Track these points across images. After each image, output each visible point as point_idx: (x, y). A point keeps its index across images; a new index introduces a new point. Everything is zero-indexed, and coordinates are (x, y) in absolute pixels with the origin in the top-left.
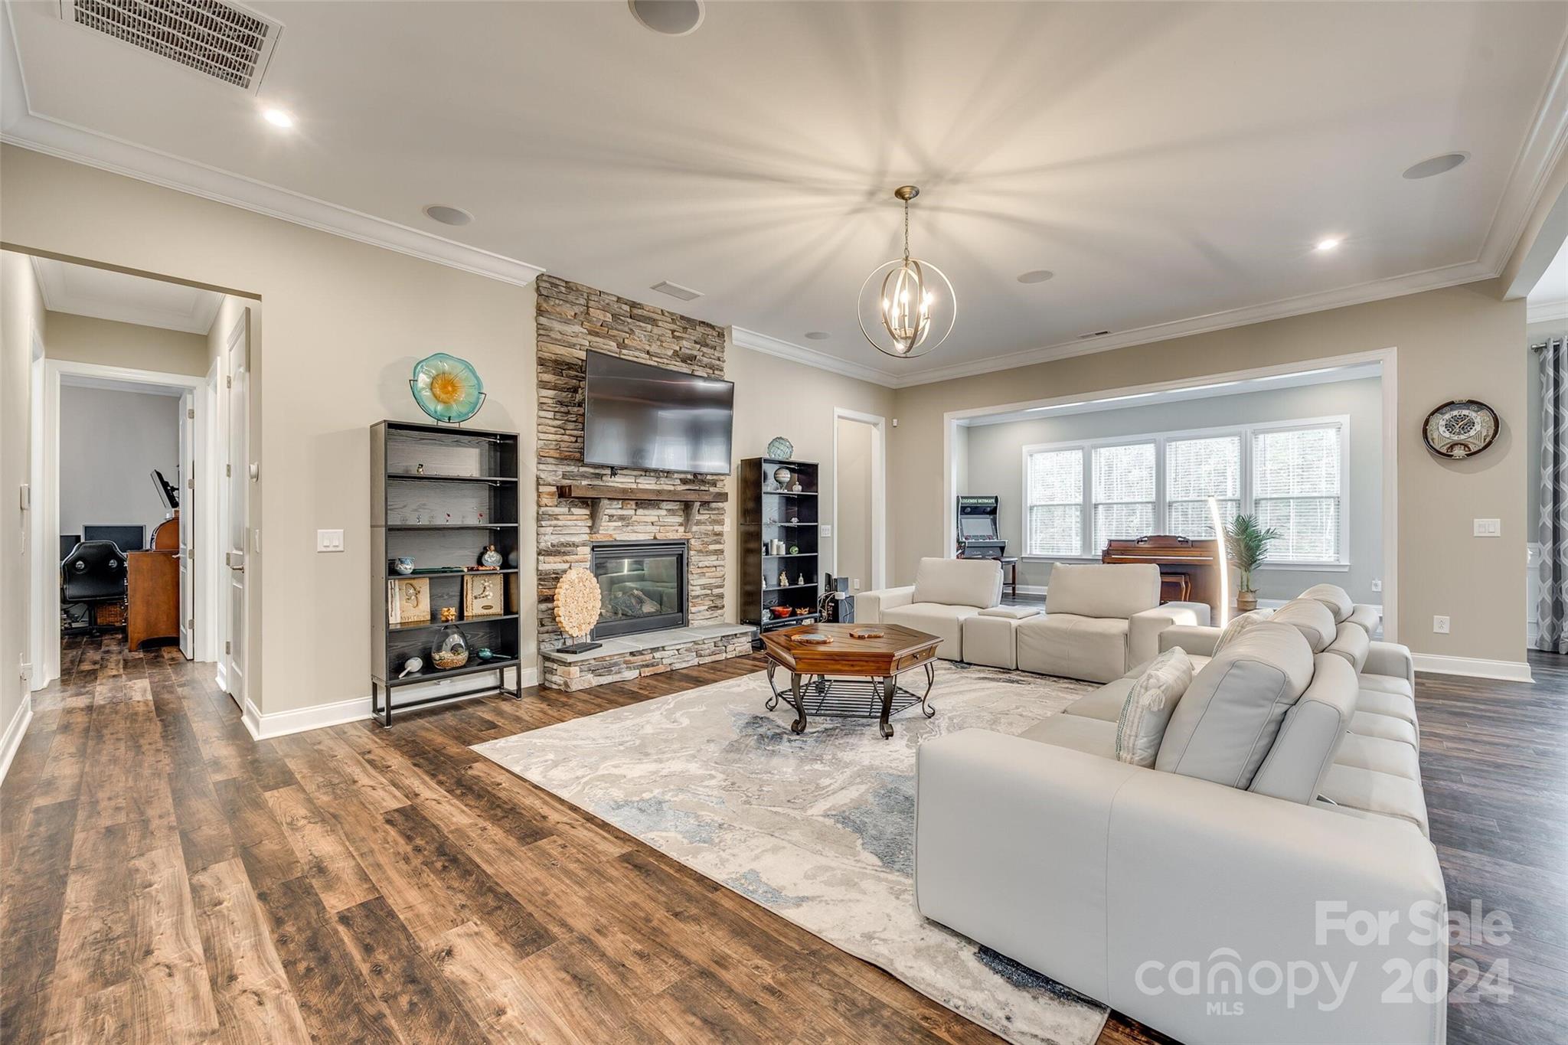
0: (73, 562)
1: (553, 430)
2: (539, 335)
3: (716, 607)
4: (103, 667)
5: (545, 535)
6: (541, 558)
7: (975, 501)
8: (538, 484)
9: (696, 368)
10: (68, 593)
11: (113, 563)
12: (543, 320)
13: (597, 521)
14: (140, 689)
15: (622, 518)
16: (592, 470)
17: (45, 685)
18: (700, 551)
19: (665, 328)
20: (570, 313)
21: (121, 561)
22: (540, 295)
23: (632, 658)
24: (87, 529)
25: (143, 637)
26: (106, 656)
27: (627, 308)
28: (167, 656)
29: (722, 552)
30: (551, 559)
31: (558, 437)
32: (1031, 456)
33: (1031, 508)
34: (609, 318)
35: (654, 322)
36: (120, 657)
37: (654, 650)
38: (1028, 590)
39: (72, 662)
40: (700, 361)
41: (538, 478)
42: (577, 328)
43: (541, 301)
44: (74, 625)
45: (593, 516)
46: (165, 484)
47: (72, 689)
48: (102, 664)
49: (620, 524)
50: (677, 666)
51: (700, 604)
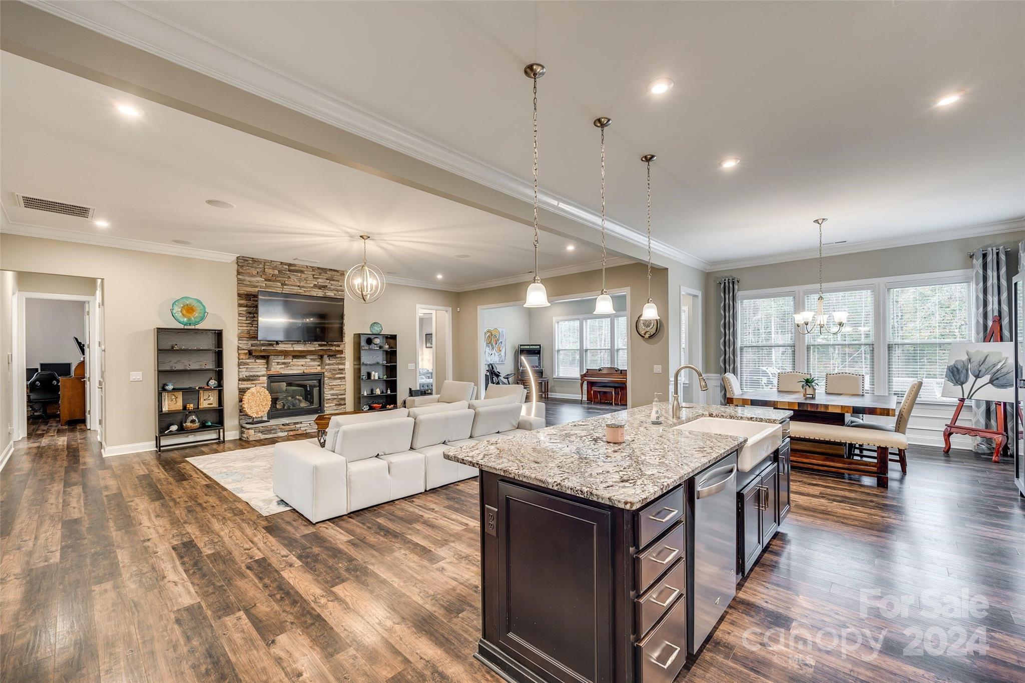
0: (34, 383)
1: (246, 325)
2: (238, 283)
3: (341, 405)
4: (47, 432)
5: (242, 372)
6: (240, 382)
7: (528, 347)
8: (238, 349)
9: (327, 291)
10: (32, 397)
11: (55, 382)
12: (240, 277)
13: (270, 366)
14: (62, 441)
15: (284, 363)
16: (267, 342)
17: (20, 439)
18: (330, 378)
19: (309, 274)
20: (255, 273)
21: (58, 381)
22: (238, 265)
23: (283, 427)
24: (42, 365)
25: (68, 419)
26: (50, 428)
27: (287, 267)
28: (78, 428)
29: (344, 378)
30: (245, 383)
31: (248, 328)
32: (558, 323)
33: (558, 351)
34: (276, 272)
35: (302, 272)
36: (56, 428)
37: (295, 423)
38: (556, 395)
39: (33, 430)
40: (329, 288)
41: (238, 347)
42: (259, 279)
43: (239, 268)
44: (35, 414)
45: (267, 363)
46: (79, 344)
47: (32, 440)
48: (47, 431)
49: (283, 366)
50: (309, 431)
51: (331, 403)
